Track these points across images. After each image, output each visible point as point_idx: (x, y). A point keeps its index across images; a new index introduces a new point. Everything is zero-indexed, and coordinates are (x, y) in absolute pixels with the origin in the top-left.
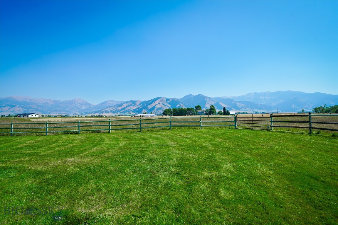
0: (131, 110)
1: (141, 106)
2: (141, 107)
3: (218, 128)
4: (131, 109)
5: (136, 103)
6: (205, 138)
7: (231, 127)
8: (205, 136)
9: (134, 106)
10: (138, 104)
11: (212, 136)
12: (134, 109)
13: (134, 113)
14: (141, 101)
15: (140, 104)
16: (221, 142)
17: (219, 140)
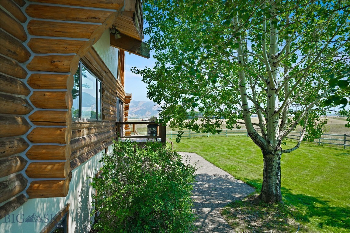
0: (133, 112)
1: (144, 107)
2: (144, 109)
3: (237, 136)
4: (133, 110)
5: (139, 104)
6: (232, 142)
7: (245, 136)
8: (232, 141)
9: (136, 107)
10: (140, 105)
11: (235, 141)
12: (136, 111)
13: (137, 116)
14: (144, 101)
15: (143, 105)
16: (240, 144)
17: (239, 143)
